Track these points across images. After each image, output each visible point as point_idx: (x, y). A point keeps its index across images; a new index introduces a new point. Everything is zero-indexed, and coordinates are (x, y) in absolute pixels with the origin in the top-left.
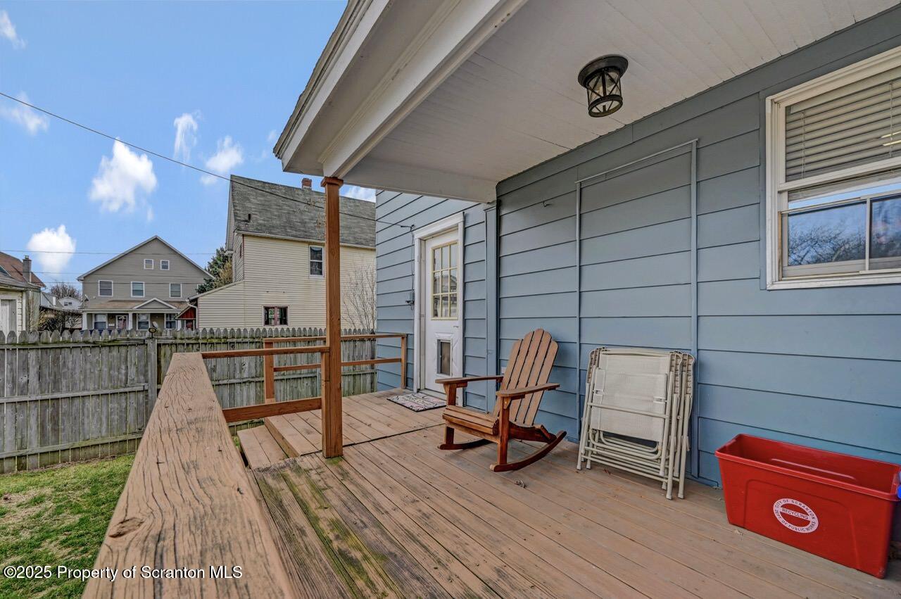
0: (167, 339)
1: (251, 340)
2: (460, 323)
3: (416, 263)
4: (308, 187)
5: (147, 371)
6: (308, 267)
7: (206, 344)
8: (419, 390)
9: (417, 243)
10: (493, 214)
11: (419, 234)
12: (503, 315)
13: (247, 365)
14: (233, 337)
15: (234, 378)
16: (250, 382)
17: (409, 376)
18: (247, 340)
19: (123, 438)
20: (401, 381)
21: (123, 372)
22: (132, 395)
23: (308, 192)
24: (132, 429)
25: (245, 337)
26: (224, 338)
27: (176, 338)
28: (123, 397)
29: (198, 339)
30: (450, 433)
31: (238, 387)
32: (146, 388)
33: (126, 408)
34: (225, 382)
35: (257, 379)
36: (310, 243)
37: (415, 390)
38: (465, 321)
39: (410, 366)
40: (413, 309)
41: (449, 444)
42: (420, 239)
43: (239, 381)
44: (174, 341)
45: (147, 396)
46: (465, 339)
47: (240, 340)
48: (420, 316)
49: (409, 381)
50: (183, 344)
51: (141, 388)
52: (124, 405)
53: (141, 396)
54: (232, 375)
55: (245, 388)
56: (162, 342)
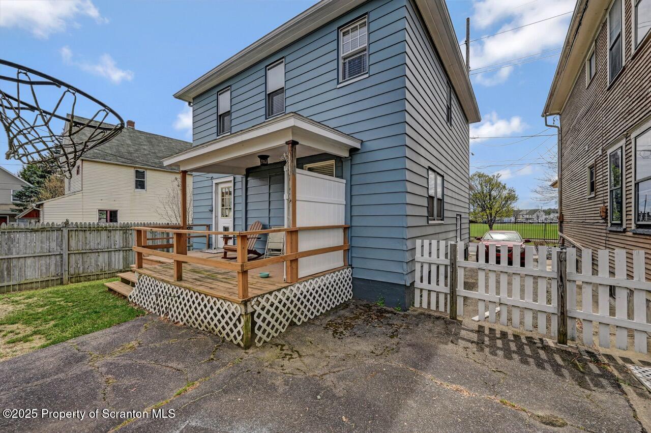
0: (74, 227)
1: (121, 229)
2: (232, 219)
3: (214, 194)
4: (132, 127)
5: (62, 244)
6: (134, 183)
7: (95, 230)
8: (215, 249)
9: (214, 185)
10: (244, 179)
11: (215, 181)
12: (248, 216)
13: (118, 242)
14: (110, 227)
15: (111, 248)
16: (120, 250)
17: (210, 243)
18: (118, 228)
19: (48, 279)
20: (206, 246)
21: (48, 244)
22: (53, 257)
23: (132, 130)
24: (53, 274)
25: (117, 227)
26: (105, 227)
27: (78, 227)
28: (48, 258)
29: (91, 227)
30: (225, 253)
31: (113, 253)
32: (61, 253)
33: (49, 263)
34: (106, 250)
35: (124, 249)
36: (135, 168)
37: (213, 249)
38: (234, 219)
39: (210, 239)
40: (212, 214)
41: (225, 257)
42: (216, 184)
43: (113, 250)
44: (77, 229)
45: (62, 257)
46: (234, 226)
47: (114, 229)
48: (216, 216)
49: (210, 245)
50: (82, 230)
51: (59, 253)
52: (48, 262)
53: (58, 257)
54: (109, 246)
55: (117, 253)
56: (70, 229)
